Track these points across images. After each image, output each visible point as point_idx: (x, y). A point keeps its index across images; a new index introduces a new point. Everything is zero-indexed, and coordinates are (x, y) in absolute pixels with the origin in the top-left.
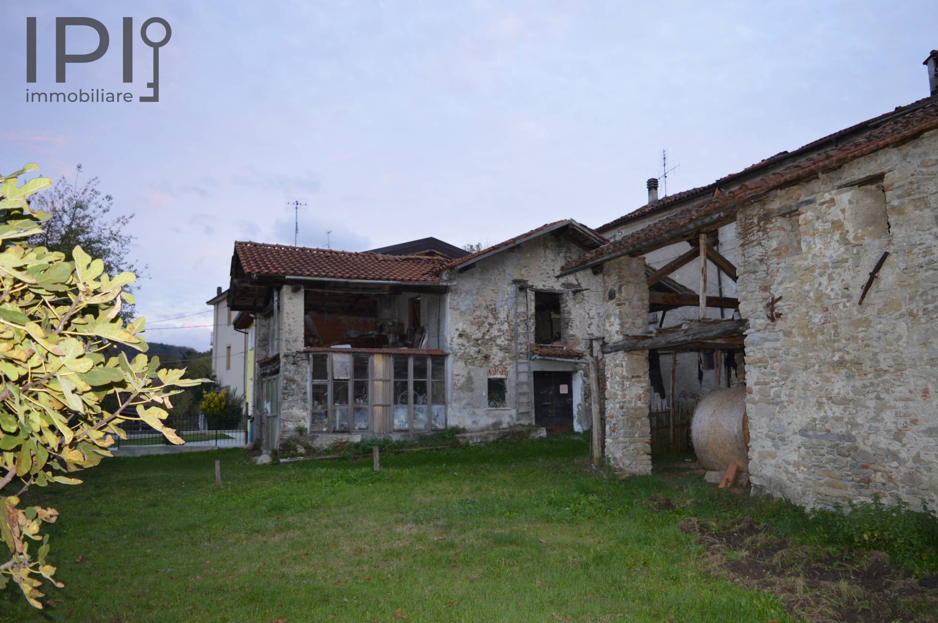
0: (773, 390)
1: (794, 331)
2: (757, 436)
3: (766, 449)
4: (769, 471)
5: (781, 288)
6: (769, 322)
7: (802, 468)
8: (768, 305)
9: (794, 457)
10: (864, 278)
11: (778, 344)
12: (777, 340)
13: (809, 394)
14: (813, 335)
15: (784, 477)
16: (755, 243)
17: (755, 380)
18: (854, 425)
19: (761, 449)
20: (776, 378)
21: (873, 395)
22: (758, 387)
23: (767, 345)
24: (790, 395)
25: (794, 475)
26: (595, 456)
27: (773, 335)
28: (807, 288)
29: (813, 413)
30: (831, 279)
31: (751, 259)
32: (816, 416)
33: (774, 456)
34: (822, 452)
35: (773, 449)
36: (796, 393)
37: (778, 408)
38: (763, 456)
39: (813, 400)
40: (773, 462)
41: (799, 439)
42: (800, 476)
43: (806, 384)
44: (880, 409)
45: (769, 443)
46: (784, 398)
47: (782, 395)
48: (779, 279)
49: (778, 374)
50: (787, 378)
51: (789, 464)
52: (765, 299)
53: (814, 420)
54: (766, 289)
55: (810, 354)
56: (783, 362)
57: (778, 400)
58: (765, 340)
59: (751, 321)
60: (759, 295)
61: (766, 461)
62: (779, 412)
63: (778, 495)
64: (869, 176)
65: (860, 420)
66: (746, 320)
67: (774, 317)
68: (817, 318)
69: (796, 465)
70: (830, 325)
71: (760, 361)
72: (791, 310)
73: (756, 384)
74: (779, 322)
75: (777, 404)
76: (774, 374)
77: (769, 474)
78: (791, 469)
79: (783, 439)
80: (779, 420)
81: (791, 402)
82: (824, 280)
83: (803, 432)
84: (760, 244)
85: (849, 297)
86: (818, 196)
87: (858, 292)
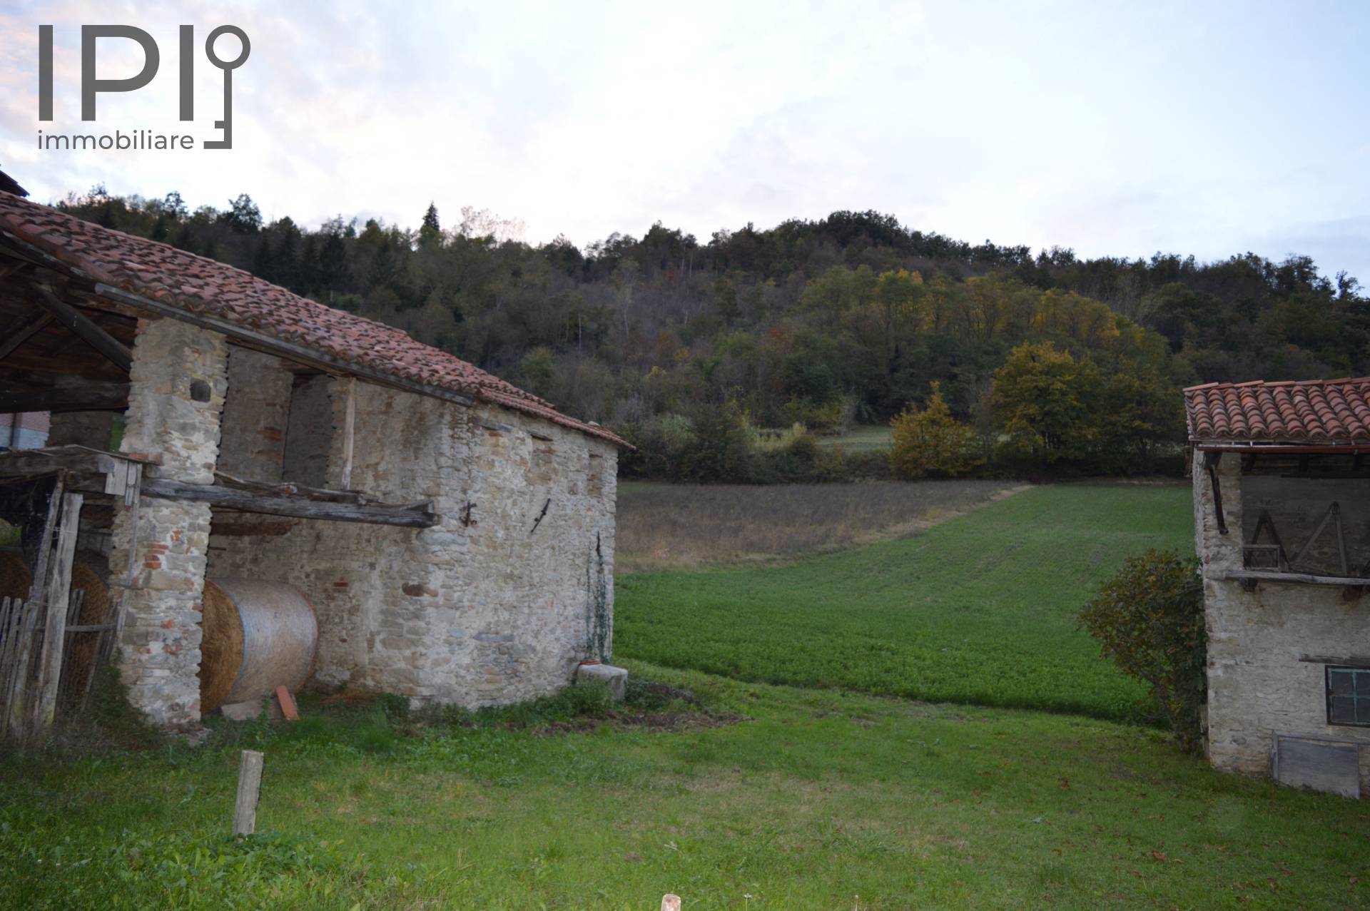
0: (456, 595)
1: (481, 539)
2: (433, 643)
3: (443, 655)
4: (439, 679)
5: (475, 495)
6: (462, 525)
7: (472, 670)
8: (464, 509)
9: (466, 660)
10: (536, 512)
11: (464, 549)
12: (464, 545)
13: (489, 600)
14: (495, 549)
15: (453, 681)
16: (464, 441)
17: (439, 583)
18: (516, 627)
19: (436, 657)
20: (460, 583)
22: (444, 590)
23: (454, 547)
24: (472, 601)
25: (463, 677)
27: (462, 539)
28: (496, 504)
29: (490, 617)
30: (515, 503)
31: (458, 456)
32: (492, 620)
33: (447, 661)
34: (489, 652)
35: (449, 655)
36: (478, 598)
37: (458, 613)
38: (437, 663)
39: (491, 606)
40: (446, 668)
41: (473, 643)
42: (469, 678)
43: (487, 591)
44: (530, 615)
45: (446, 649)
46: (466, 604)
47: (465, 600)
48: (477, 487)
49: (462, 578)
50: (470, 584)
51: (460, 667)
52: (462, 501)
53: (490, 623)
54: (464, 491)
55: (491, 565)
56: (468, 569)
57: (460, 604)
58: (454, 542)
59: (445, 519)
60: (459, 495)
61: (439, 669)
62: (460, 617)
63: (445, 701)
65: (519, 624)
67: (467, 521)
68: (501, 533)
69: (467, 668)
70: (509, 542)
71: (448, 563)
72: (479, 526)
73: (442, 587)
74: (470, 530)
75: (457, 609)
76: (458, 578)
77: (439, 681)
78: (463, 672)
79: (460, 644)
80: (460, 625)
81: (472, 607)
82: (510, 502)
83: (478, 637)
84: (468, 444)
85: (523, 524)
86: (514, 429)
87: (531, 522)
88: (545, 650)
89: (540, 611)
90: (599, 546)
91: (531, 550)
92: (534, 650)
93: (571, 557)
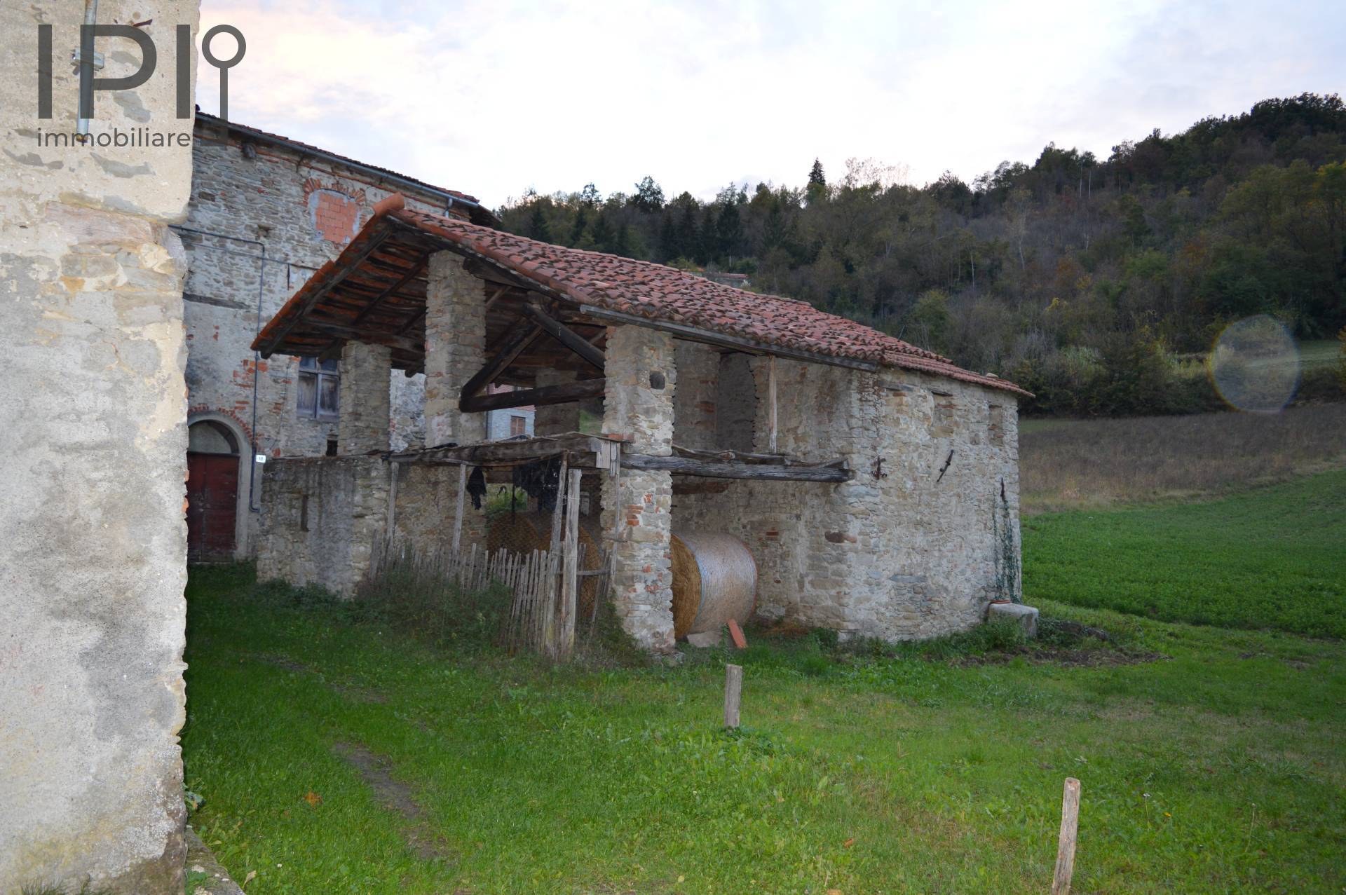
0: (872, 541)
1: (892, 488)
2: (855, 584)
3: (864, 594)
4: (862, 616)
5: (884, 451)
6: (874, 479)
7: (890, 607)
8: (875, 463)
9: (885, 599)
10: (941, 462)
11: (877, 500)
12: (877, 496)
13: (902, 545)
14: (905, 498)
15: (874, 618)
17: (857, 531)
18: (929, 569)
19: (857, 595)
20: (875, 530)
21: (937, 548)
22: (860, 538)
23: (868, 499)
24: (887, 546)
25: (883, 614)
27: (874, 491)
28: (904, 458)
29: (904, 560)
30: (920, 456)
31: (867, 417)
32: (906, 563)
33: (868, 600)
34: (904, 592)
35: (869, 594)
36: (892, 543)
37: (875, 557)
38: (859, 601)
39: (905, 550)
40: (867, 605)
41: (890, 584)
42: (888, 614)
43: (900, 537)
44: (940, 558)
45: (866, 589)
46: (882, 548)
47: (880, 545)
48: (884, 443)
49: (877, 526)
50: (884, 531)
51: (880, 604)
52: (873, 457)
53: (904, 565)
54: (874, 448)
55: (902, 513)
56: (881, 517)
57: (877, 549)
58: (868, 494)
59: (859, 474)
60: (870, 452)
61: (861, 606)
62: (877, 561)
63: (868, 635)
65: (931, 566)
67: (878, 475)
68: (909, 484)
69: (886, 606)
70: (918, 492)
71: (864, 513)
72: (891, 473)
73: (859, 536)
74: (881, 483)
75: (874, 553)
76: (873, 526)
77: (862, 618)
78: (882, 610)
79: (878, 584)
80: (877, 567)
81: (888, 552)
82: (915, 455)
83: (894, 578)
84: (875, 406)
85: (930, 475)
86: (916, 388)
87: (936, 473)
88: (956, 590)
89: (950, 554)
90: (1003, 492)
91: (938, 498)
92: (946, 589)
93: (977, 503)
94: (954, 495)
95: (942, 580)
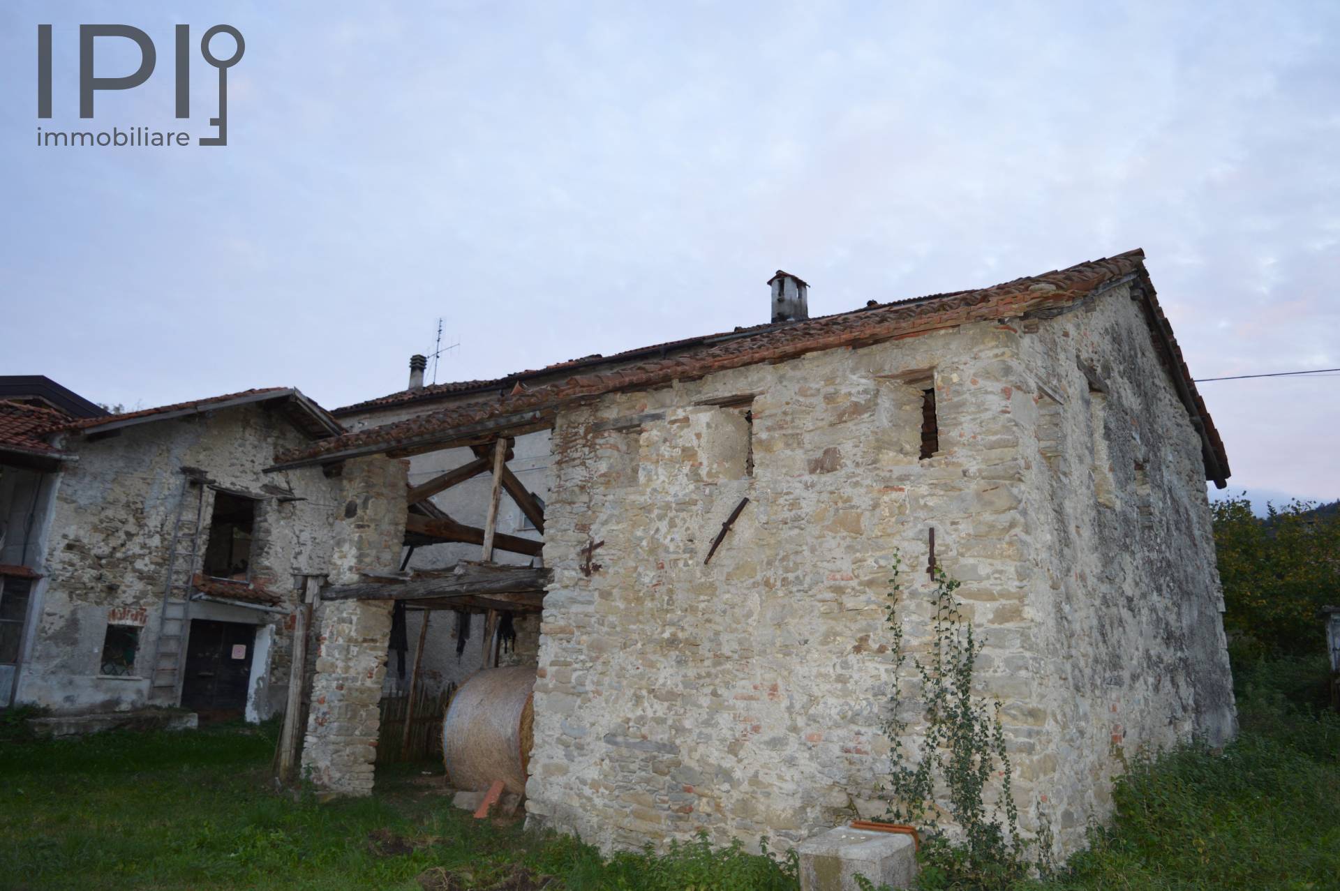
0: (575, 675)
1: (615, 592)
2: (544, 741)
3: (556, 760)
4: (554, 794)
5: (604, 531)
6: (582, 575)
7: (602, 790)
8: (583, 551)
9: (592, 774)
10: (713, 527)
11: (591, 609)
12: (590, 603)
13: (625, 683)
14: (640, 601)
15: (576, 803)
16: (577, 462)
17: (551, 658)
18: (680, 730)
19: (547, 761)
20: (582, 657)
21: (708, 690)
22: (555, 668)
23: (575, 609)
24: (598, 683)
25: (590, 799)
26: (282, 764)
27: (585, 595)
28: (639, 533)
29: (627, 710)
30: (672, 525)
31: (568, 484)
32: (630, 715)
33: (564, 771)
34: (632, 767)
35: (565, 761)
36: (607, 680)
37: (579, 701)
38: (549, 771)
39: (630, 692)
40: (562, 780)
41: (603, 747)
42: (598, 802)
43: (623, 669)
44: (715, 710)
45: (560, 752)
46: (589, 687)
47: (587, 682)
48: (603, 517)
49: (585, 651)
50: (598, 658)
51: (584, 782)
52: (580, 543)
53: (628, 720)
54: (583, 528)
55: (633, 627)
56: (595, 635)
57: (580, 689)
58: (573, 601)
59: (557, 572)
60: (573, 535)
61: (552, 779)
62: (580, 707)
63: (563, 829)
64: (736, 396)
65: (688, 724)
66: (550, 570)
67: (590, 569)
68: (649, 577)
69: (595, 785)
70: (663, 589)
71: (562, 630)
72: (614, 562)
73: (553, 664)
74: (596, 578)
75: (579, 695)
76: (580, 651)
77: (555, 798)
78: (587, 791)
79: (580, 747)
80: (579, 719)
81: (599, 693)
82: (663, 526)
83: (610, 738)
84: (583, 464)
85: (693, 552)
86: (669, 411)
87: (705, 547)
88: (754, 780)
89: (741, 704)
90: (932, 560)
91: (713, 595)
92: (726, 775)
93: (829, 595)
94: (755, 585)
95: (716, 755)
